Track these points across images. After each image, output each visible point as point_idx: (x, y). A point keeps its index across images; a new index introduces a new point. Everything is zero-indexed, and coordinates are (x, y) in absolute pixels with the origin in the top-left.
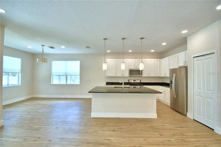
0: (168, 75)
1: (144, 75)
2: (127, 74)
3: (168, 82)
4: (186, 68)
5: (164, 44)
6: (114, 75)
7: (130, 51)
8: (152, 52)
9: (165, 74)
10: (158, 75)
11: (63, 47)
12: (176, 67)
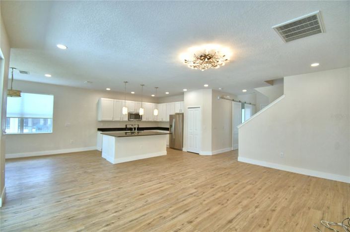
0: (168, 120)
1: (144, 119)
2: (126, 119)
3: (168, 126)
5: (167, 93)
6: (111, 119)
7: (133, 93)
8: (153, 97)
9: (162, 119)
11: (49, 76)
12: (173, 113)
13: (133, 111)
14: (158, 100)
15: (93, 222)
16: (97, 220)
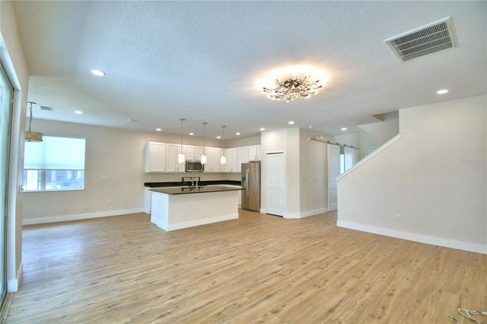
0: (240, 170)
1: (206, 170)
2: (183, 170)
4: (259, 163)
5: (238, 134)
6: (162, 170)
7: (191, 134)
8: (218, 139)
10: (222, 171)
11: (79, 112)
12: (246, 161)
13: (192, 159)
14: (225, 144)
15: (142, 311)
16: (147, 309)
